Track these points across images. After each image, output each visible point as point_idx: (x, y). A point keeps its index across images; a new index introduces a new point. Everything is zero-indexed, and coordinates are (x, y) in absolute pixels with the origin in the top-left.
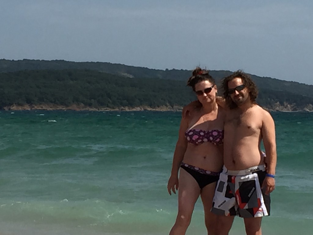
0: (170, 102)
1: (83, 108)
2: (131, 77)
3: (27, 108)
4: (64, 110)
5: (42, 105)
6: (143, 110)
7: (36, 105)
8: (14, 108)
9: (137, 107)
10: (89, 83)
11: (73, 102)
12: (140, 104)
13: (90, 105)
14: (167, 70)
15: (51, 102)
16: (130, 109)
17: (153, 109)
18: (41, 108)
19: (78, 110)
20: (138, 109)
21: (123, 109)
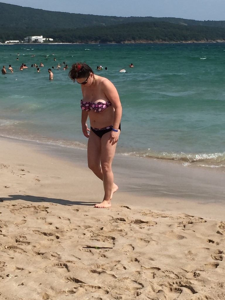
0: (206, 38)
1: (161, 42)
2: (186, 25)
3: (133, 42)
4: (151, 43)
5: (140, 41)
6: (192, 42)
7: (137, 40)
8: (126, 42)
9: (189, 41)
10: (164, 28)
11: (156, 38)
12: (191, 39)
13: (165, 40)
14: (205, 21)
15: (145, 39)
16: (185, 42)
17: (197, 41)
18: (139, 42)
19: (159, 43)
20: (190, 42)
21: (181, 42)
